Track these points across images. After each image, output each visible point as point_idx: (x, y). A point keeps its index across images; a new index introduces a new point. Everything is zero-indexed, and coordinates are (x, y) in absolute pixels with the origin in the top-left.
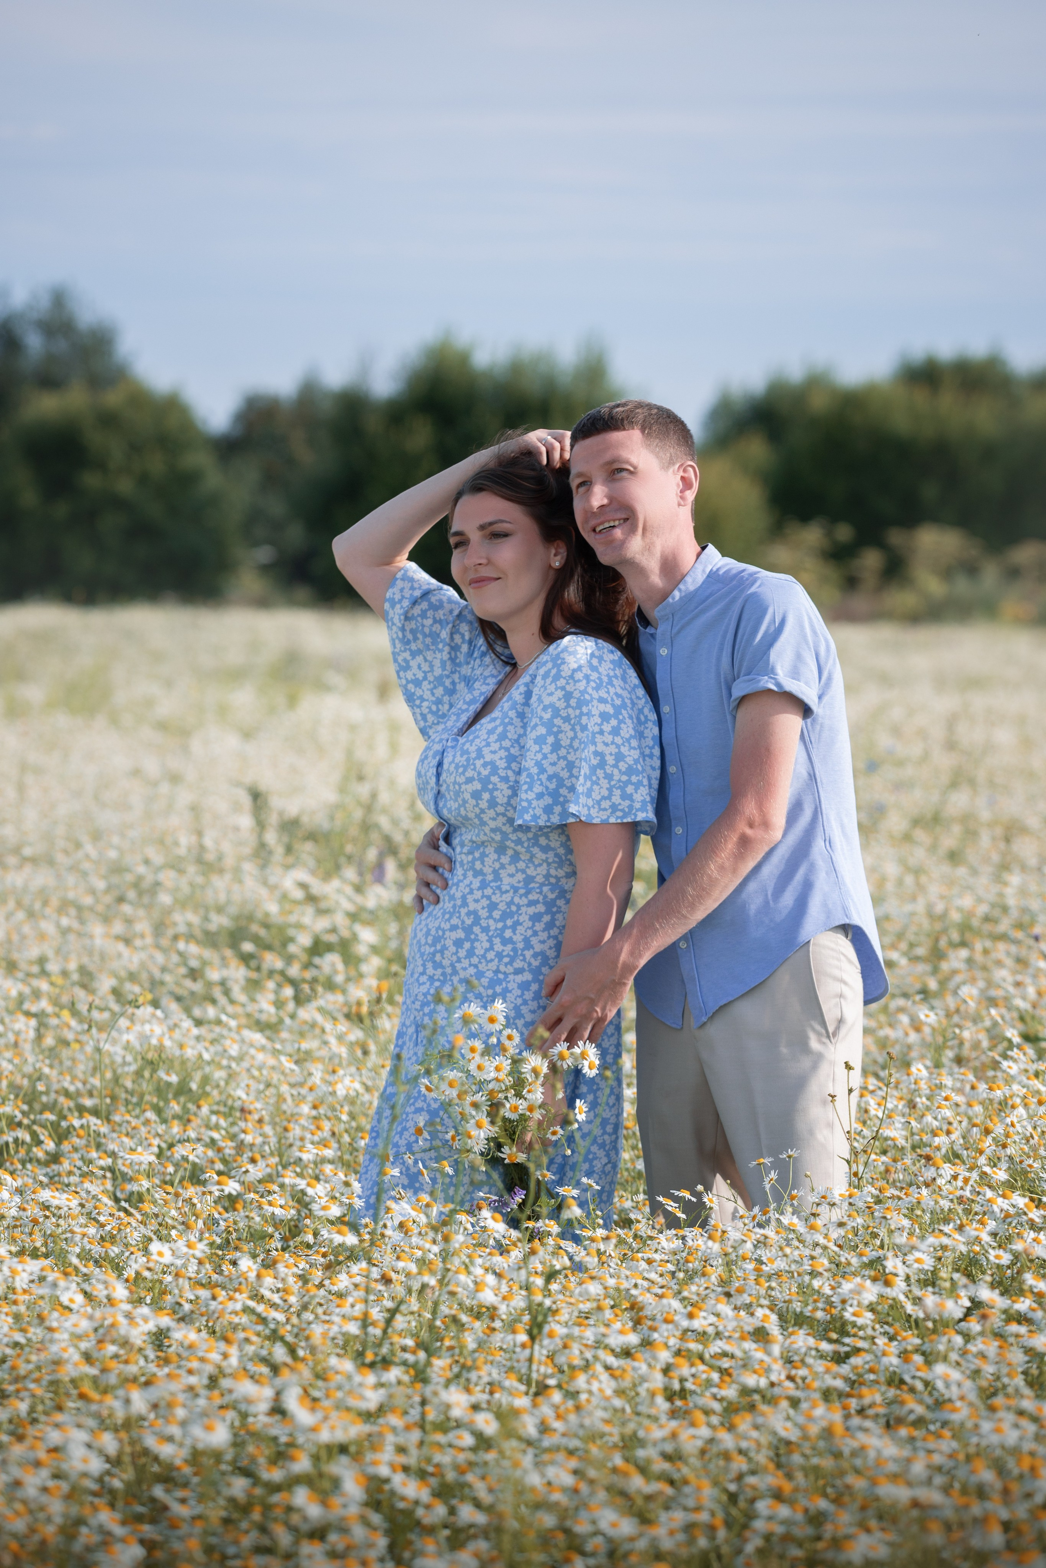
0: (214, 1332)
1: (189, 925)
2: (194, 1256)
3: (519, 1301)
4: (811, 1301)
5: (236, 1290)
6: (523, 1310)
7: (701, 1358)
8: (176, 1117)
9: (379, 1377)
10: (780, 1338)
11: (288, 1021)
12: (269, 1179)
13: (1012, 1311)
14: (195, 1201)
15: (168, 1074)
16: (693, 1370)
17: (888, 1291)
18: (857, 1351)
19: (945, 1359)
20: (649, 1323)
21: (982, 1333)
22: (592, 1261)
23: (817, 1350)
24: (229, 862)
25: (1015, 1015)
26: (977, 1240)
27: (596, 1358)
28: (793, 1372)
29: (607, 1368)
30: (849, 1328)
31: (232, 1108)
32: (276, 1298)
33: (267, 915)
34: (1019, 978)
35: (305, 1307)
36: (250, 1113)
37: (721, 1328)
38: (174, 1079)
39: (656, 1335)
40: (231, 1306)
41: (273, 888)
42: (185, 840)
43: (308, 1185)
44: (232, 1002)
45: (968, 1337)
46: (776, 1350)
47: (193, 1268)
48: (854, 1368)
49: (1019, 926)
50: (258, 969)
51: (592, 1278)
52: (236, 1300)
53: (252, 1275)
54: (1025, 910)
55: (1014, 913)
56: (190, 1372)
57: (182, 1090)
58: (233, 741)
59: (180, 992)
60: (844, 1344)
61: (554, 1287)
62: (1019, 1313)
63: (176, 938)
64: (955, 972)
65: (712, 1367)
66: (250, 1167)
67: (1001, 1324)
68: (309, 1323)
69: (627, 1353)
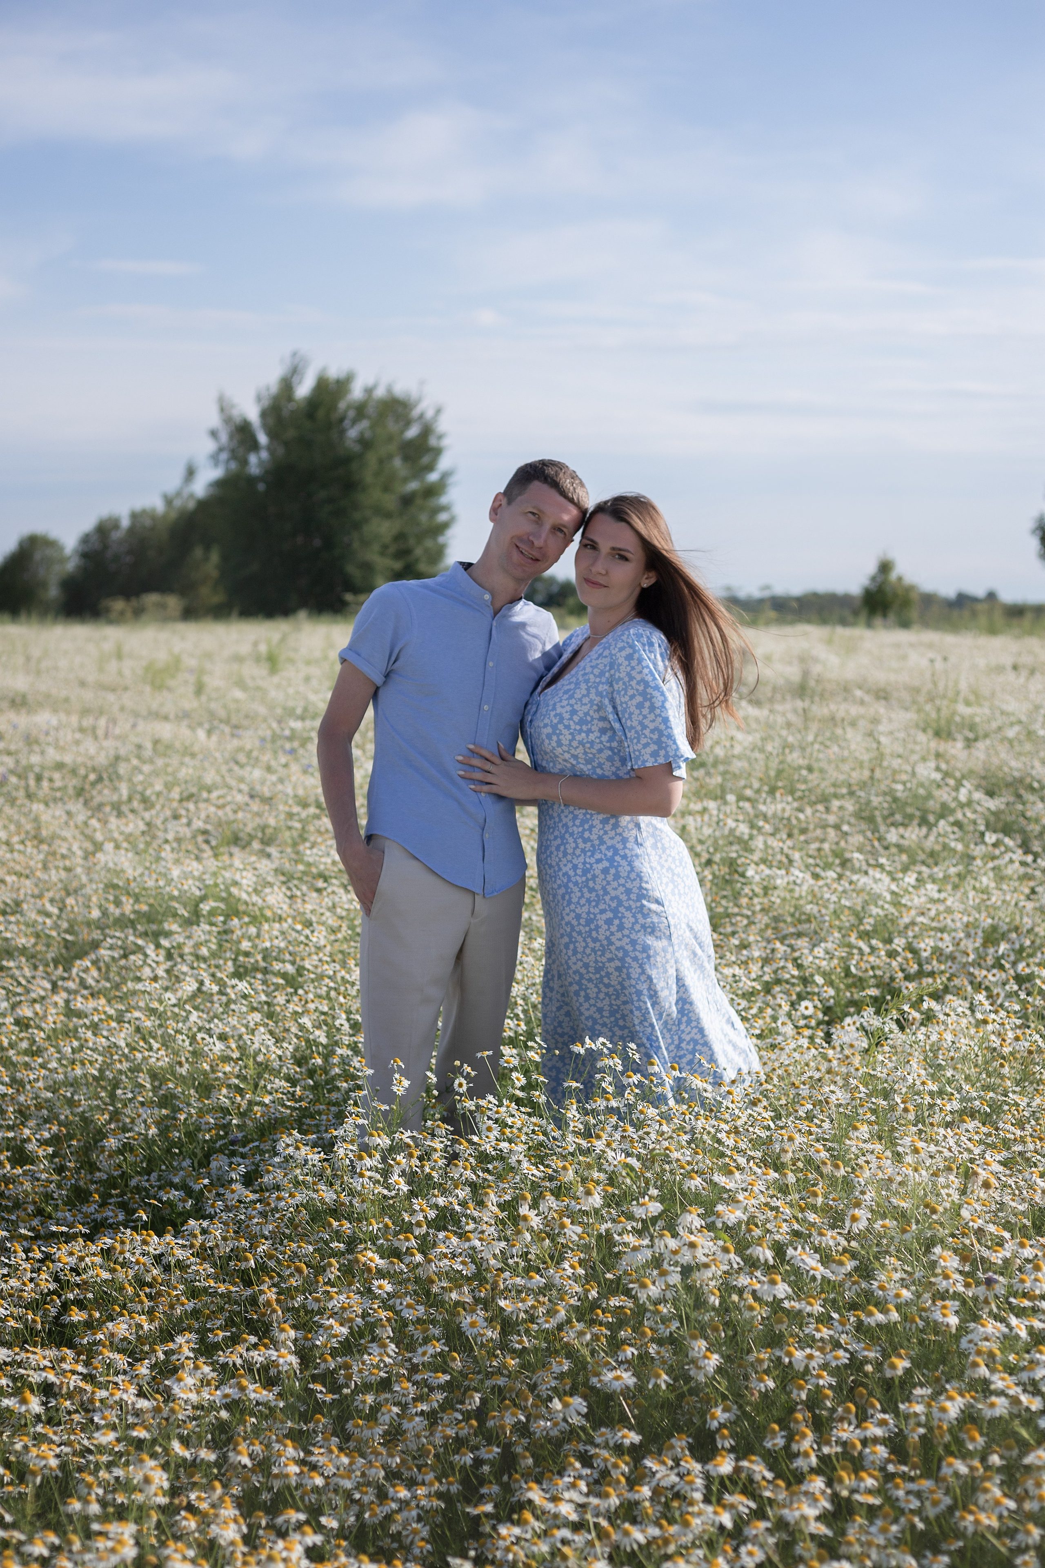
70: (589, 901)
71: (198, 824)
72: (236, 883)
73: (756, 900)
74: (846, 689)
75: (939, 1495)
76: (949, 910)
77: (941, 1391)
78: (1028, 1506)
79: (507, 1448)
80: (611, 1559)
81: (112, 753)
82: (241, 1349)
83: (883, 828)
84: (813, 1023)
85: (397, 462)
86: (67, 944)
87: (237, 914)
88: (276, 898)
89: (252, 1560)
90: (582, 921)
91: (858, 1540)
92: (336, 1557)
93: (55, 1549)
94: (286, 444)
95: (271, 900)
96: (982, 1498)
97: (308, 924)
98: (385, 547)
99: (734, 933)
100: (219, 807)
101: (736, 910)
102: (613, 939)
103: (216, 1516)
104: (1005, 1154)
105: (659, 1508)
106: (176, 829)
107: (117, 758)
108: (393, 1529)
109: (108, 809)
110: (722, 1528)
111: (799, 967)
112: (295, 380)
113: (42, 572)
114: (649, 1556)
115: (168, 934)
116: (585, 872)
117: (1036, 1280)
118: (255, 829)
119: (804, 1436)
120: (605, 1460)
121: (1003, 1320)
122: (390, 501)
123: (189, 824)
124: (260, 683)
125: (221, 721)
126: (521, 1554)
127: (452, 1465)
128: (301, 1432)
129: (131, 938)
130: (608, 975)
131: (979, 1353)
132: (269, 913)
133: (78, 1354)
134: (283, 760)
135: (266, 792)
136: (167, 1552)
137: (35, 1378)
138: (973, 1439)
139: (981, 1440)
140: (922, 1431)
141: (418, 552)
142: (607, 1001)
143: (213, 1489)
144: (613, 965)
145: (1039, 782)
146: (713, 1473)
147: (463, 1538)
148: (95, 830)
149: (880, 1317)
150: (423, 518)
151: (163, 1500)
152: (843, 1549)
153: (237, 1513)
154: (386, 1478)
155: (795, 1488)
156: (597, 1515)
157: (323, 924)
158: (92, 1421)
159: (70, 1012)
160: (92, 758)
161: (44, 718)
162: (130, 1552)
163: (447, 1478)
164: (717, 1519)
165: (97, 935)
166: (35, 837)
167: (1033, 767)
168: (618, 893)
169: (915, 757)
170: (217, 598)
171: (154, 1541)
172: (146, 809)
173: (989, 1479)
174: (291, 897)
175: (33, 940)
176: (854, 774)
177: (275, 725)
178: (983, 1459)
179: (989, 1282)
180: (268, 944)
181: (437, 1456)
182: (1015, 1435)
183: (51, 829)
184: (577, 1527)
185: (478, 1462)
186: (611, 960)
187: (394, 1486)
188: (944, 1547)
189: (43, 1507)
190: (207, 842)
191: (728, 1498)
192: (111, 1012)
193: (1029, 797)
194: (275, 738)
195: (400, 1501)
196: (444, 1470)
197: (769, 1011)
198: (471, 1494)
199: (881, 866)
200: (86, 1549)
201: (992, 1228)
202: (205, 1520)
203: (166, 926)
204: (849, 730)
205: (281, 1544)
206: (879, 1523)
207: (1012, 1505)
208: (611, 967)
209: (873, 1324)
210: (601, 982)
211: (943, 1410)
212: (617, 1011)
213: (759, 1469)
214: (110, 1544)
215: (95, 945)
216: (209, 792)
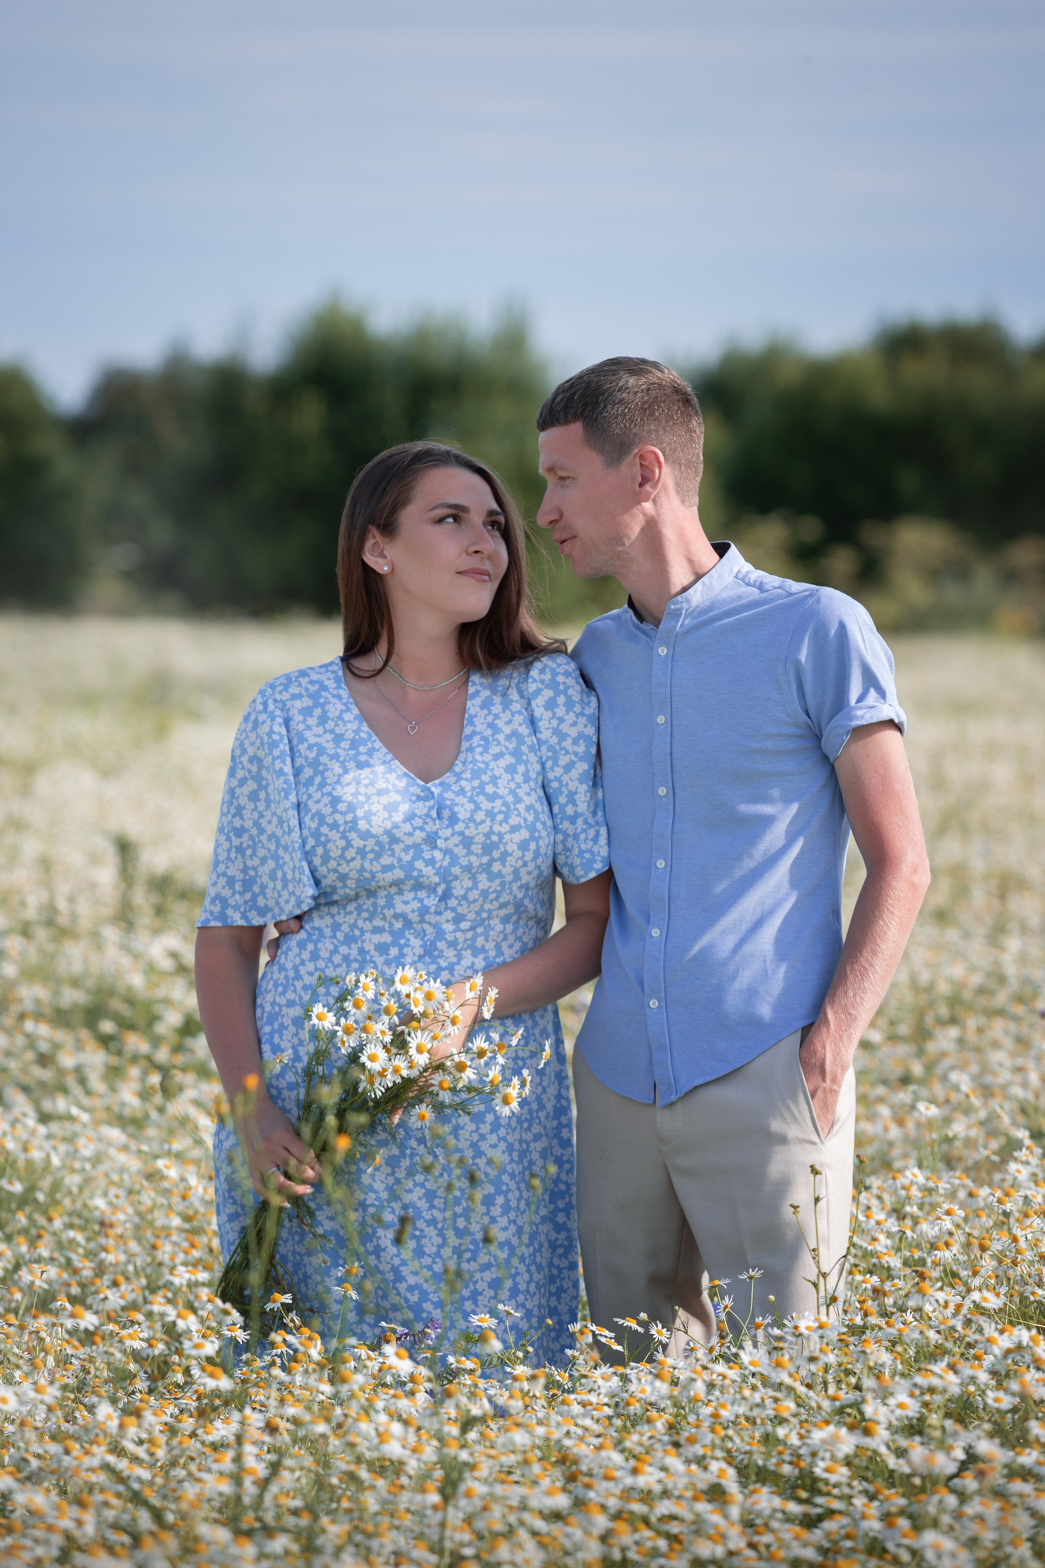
0: (65, 1493)
1: (37, 1001)
2: (42, 1402)
3: (429, 1453)
4: (774, 1453)
5: (92, 1443)
6: (435, 1464)
7: (646, 1521)
8: (24, 1231)
9: (260, 1546)
10: (739, 1497)
11: (154, 1115)
12: (133, 1306)
13: (1015, 1466)
14: (43, 1334)
15: (10, 1183)
16: (637, 1536)
17: (868, 1442)
18: (831, 1513)
19: (935, 1524)
20: (586, 1479)
21: (979, 1492)
22: (516, 1405)
23: (784, 1512)
24: (85, 924)
25: (1016, 1106)
26: (973, 1379)
27: (522, 1523)
28: (756, 1539)
29: (535, 1534)
30: (821, 1486)
31: (87, 1221)
32: (141, 1452)
33: (130, 989)
34: (1020, 1061)
35: (173, 1464)
36: (111, 1226)
37: (670, 1486)
38: (17, 1188)
39: (592, 1495)
40: (87, 1462)
41: (136, 956)
42: (34, 900)
43: (179, 1316)
44: (88, 1093)
45: (963, 1497)
46: (735, 1512)
47: (41, 1414)
48: (828, 1534)
49: (1019, 999)
50: (119, 1053)
51: (518, 1425)
52: (93, 1455)
53: (113, 1424)
54: (1026, 981)
55: (1014, 984)
56: (37, 1541)
57: (26, 1200)
58: (88, 780)
59: (26, 1080)
60: (816, 1505)
61: (472, 1435)
62: (1022, 1467)
63: (22, 1017)
64: (943, 1054)
65: (659, 1533)
66: (109, 1293)
67: (1002, 1481)
68: (181, 1481)
69: (556, 1516)
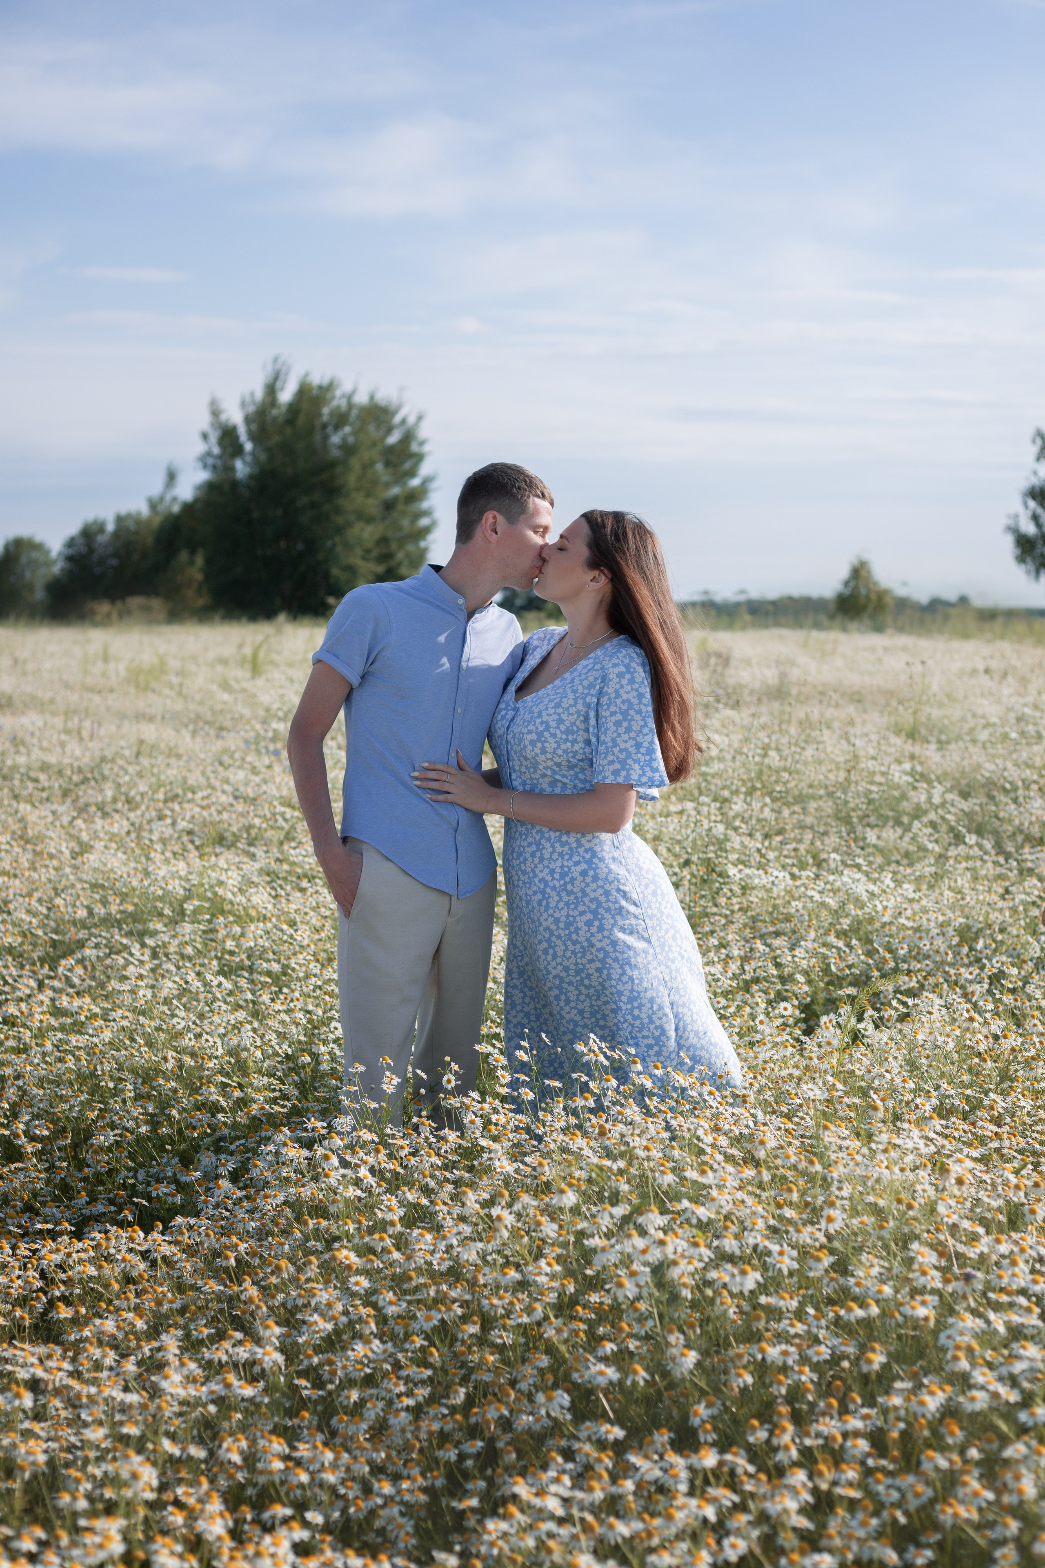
70: (567, 904)
71: (183, 825)
72: (221, 883)
73: (734, 900)
74: (822, 694)
75: (920, 1488)
76: (925, 911)
77: (919, 1386)
78: (1006, 1499)
79: (491, 1442)
80: (595, 1552)
81: (97, 754)
82: (226, 1345)
83: (859, 828)
84: (791, 1021)
85: (379, 467)
86: (54, 944)
87: (223, 912)
88: (261, 898)
89: (238, 1555)
90: (561, 925)
91: (839, 1533)
92: (322, 1551)
93: (43, 1544)
94: (269, 450)
95: (255, 899)
96: (961, 1492)
97: (292, 924)
98: (368, 551)
99: (712, 932)
100: (203, 808)
101: (715, 910)
102: (594, 940)
103: (202, 1511)
104: (982, 1150)
105: (642, 1502)
106: (162, 829)
107: (103, 759)
108: (378, 1524)
109: (93, 809)
110: (705, 1520)
111: (778, 965)
112: (278, 385)
113: (28, 575)
114: (633, 1549)
115: (154, 934)
116: (563, 875)
117: (1014, 1275)
118: (240, 830)
119: (784, 1430)
120: (587, 1455)
121: (980, 1315)
122: (372, 506)
123: (174, 824)
124: (245, 685)
125: (206, 723)
126: (506, 1548)
127: (437, 1461)
128: (286, 1428)
129: (117, 937)
130: (589, 976)
131: (958, 1347)
132: (253, 913)
133: (65, 1351)
134: (267, 761)
135: (250, 792)
136: (154, 1547)
137: (23, 1374)
138: (952, 1434)
139: (959, 1434)
140: (902, 1425)
141: (400, 556)
142: (587, 1003)
143: (199, 1484)
144: (593, 966)
145: (1011, 783)
146: (697, 1466)
147: (446, 1532)
148: (81, 830)
149: (860, 1313)
150: (405, 523)
151: (150, 1496)
152: (824, 1542)
153: (222, 1508)
154: (372, 1472)
155: (775, 1482)
156: (582, 1509)
157: (308, 923)
158: (79, 1417)
159: (57, 1012)
160: (77, 759)
161: (31, 720)
162: (117, 1547)
163: (432, 1471)
164: (701, 1513)
165: (82, 934)
166: (21, 837)
167: (1005, 769)
168: (597, 894)
169: (887, 760)
170: (201, 602)
171: (140, 1536)
172: (130, 810)
173: (968, 1472)
174: (276, 897)
175: (20, 940)
176: (832, 776)
177: (258, 727)
178: (962, 1452)
179: (968, 1278)
180: (252, 944)
181: (421, 1451)
182: (995, 1429)
183: (38, 828)
184: (561, 1521)
185: (462, 1457)
186: (591, 961)
187: (379, 1481)
188: (923, 1539)
189: (30, 1502)
190: (192, 842)
191: (712, 1491)
192: (97, 1010)
193: (1001, 798)
194: (258, 738)
195: (385, 1497)
196: (429, 1464)
197: (748, 1010)
198: (456, 1488)
199: (858, 867)
200: (74, 1544)
201: (966, 1224)
202: (192, 1516)
203: (151, 926)
204: (826, 732)
205: (268, 1539)
206: (860, 1516)
207: (990, 1496)
208: (591, 968)
209: (853, 1320)
210: (582, 984)
211: (922, 1403)
212: (597, 1012)
213: (741, 1462)
214: (98, 1539)
215: (81, 944)
216: (194, 793)
